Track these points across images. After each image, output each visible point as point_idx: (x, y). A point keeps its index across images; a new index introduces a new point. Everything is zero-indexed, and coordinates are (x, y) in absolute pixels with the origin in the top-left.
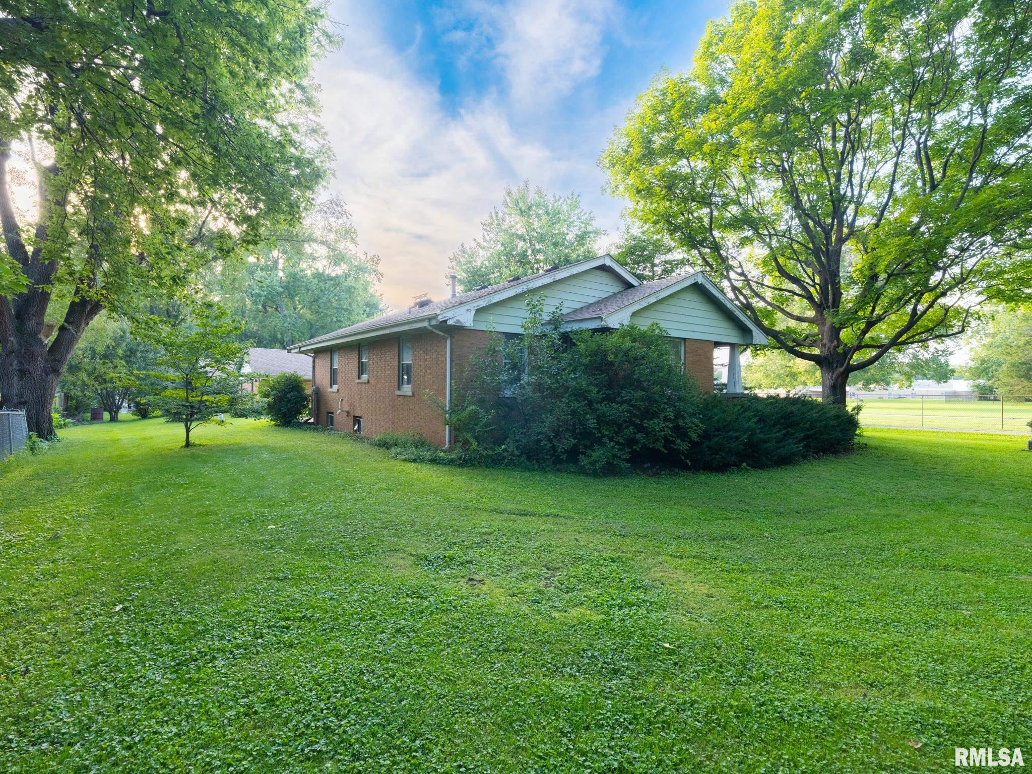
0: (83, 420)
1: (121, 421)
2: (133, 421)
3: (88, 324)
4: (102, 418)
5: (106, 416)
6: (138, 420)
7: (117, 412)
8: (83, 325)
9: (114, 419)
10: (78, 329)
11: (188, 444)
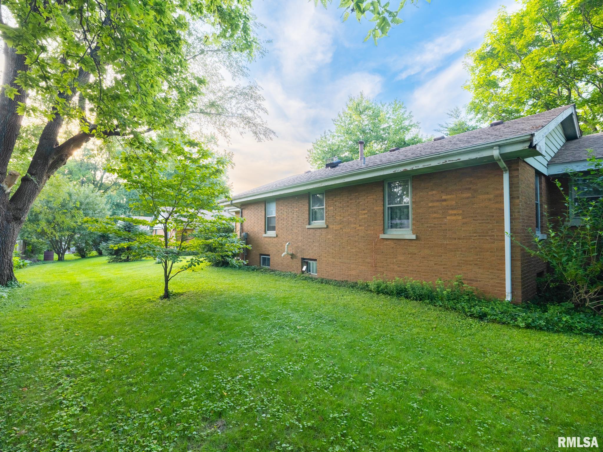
0: (38, 260)
1: (67, 261)
2: (76, 260)
3: (49, 177)
4: (53, 259)
5: (56, 256)
6: (79, 259)
7: (63, 254)
8: (45, 178)
9: (61, 259)
10: (40, 180)
11: (167, 295)
